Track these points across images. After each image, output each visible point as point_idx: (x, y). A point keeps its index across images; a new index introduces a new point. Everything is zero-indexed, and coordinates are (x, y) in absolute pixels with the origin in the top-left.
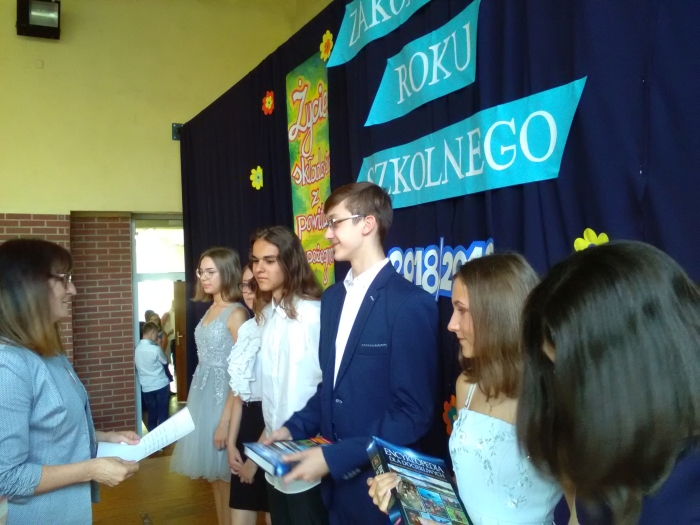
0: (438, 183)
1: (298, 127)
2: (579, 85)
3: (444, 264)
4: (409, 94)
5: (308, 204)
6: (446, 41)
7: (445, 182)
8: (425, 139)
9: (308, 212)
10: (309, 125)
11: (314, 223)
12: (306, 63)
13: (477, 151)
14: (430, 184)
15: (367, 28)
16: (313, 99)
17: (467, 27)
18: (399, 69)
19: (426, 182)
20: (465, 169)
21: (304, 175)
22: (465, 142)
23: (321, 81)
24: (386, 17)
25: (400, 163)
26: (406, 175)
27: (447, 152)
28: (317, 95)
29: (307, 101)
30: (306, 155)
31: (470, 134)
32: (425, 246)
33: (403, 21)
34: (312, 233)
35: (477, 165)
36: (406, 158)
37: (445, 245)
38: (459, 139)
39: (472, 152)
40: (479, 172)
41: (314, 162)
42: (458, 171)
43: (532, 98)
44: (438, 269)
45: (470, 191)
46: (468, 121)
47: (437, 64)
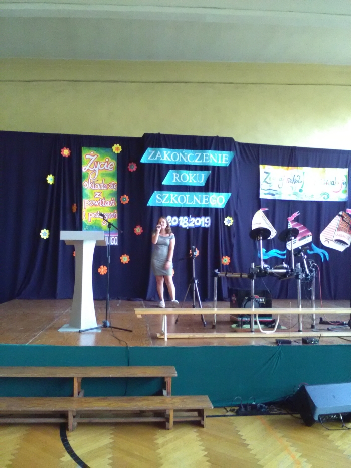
0: (191, 203)
1: (88, 167)
2: (230, 194)
3: (191, 220)
4: (179, 181)
5: (91, 196)
6: (195, 174)
7: (194, 203)
8: (186, 193)
9: (91, 199)
10: (97, 169)
11: (97, 203)
12: (100, 148)
13: (207, 199)
14: (187, 203)
15: (162, 159)
16: (101, 161)
17: (203, 175)
18: (175, 174)
19: (186, 202)
20: (201, 201)
21: (90, 185)
22: (202, 197)
23: (109, 158)
24: (169, 159)
25: (174, 196)
26: (176, 198)
27: (195, 197)
28: (104, 161)
29: (96, 160)
30: (92, 179)
31: (204, 196)
32: (183, 216)
33: (177, 163)
34: (94, 207)
35: (206, 201)
36: (176, 195)
37: (192, 216)
38: (200, 196)
39: (204, 199)
40: (208, 203)
41: (98, 182)
42: (199, 202)
43: (220, 193)
44: (188, 222)
45: (203, 206)
46: (204, 193)
47: (191, 178)
